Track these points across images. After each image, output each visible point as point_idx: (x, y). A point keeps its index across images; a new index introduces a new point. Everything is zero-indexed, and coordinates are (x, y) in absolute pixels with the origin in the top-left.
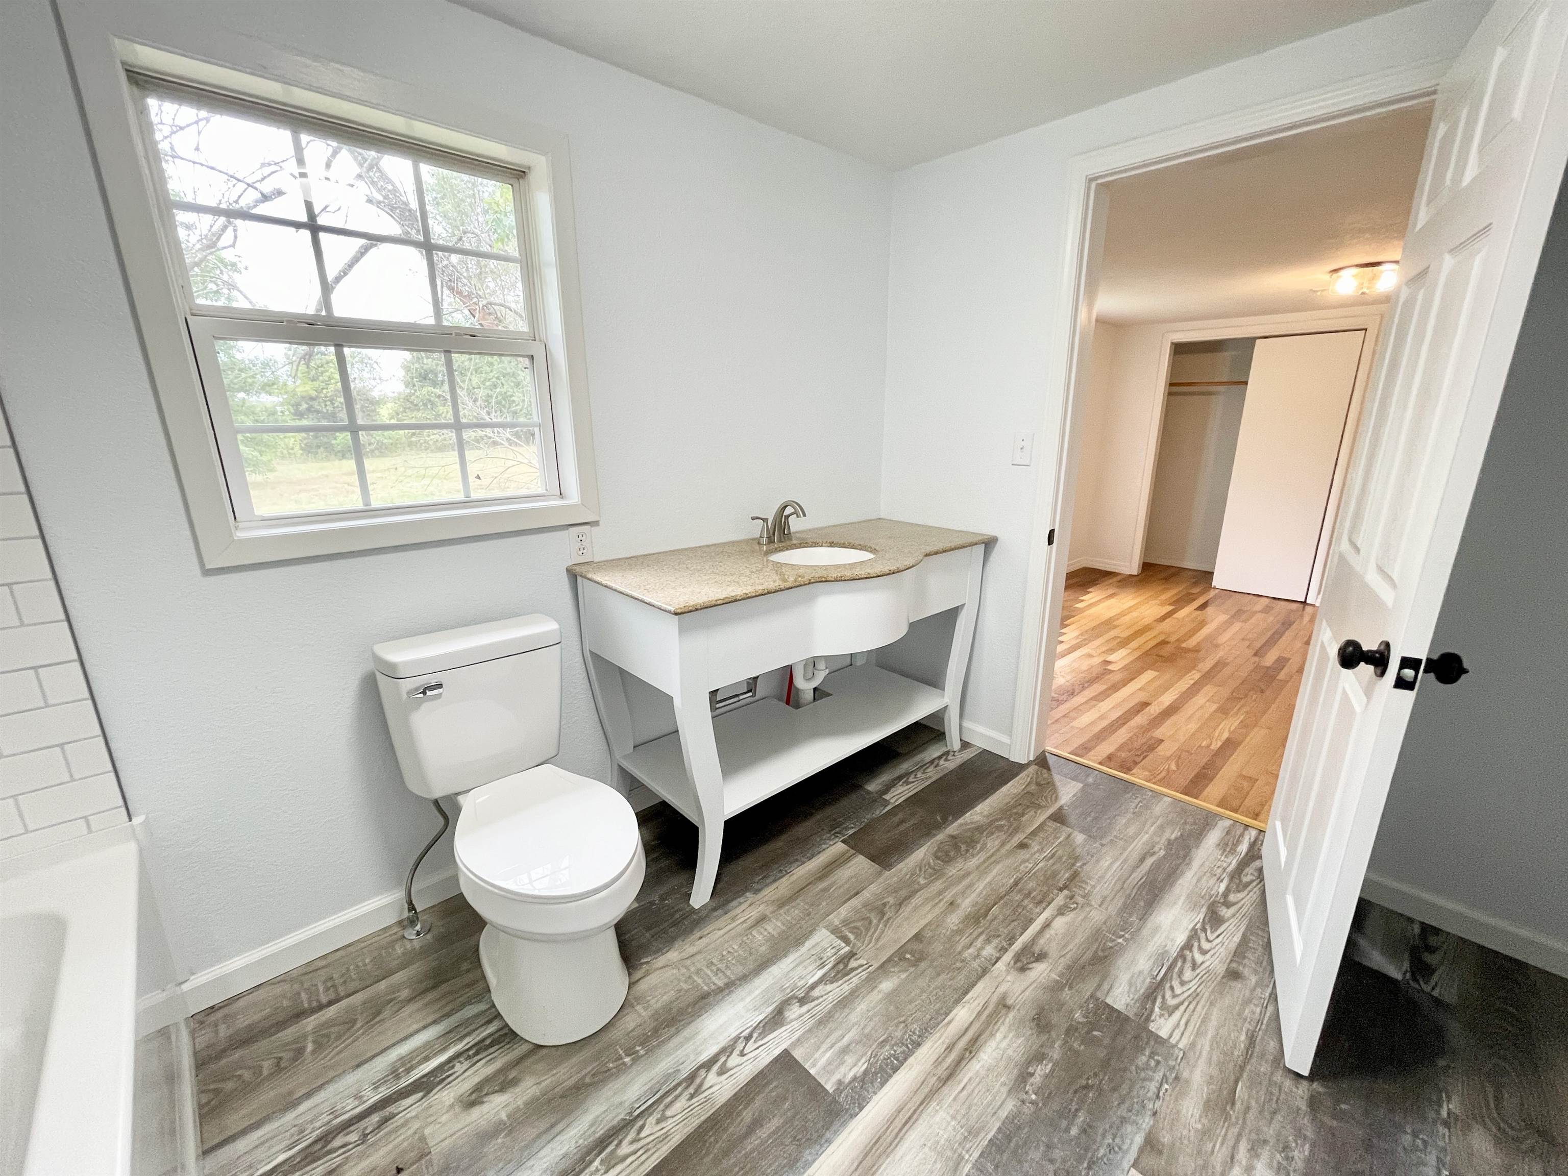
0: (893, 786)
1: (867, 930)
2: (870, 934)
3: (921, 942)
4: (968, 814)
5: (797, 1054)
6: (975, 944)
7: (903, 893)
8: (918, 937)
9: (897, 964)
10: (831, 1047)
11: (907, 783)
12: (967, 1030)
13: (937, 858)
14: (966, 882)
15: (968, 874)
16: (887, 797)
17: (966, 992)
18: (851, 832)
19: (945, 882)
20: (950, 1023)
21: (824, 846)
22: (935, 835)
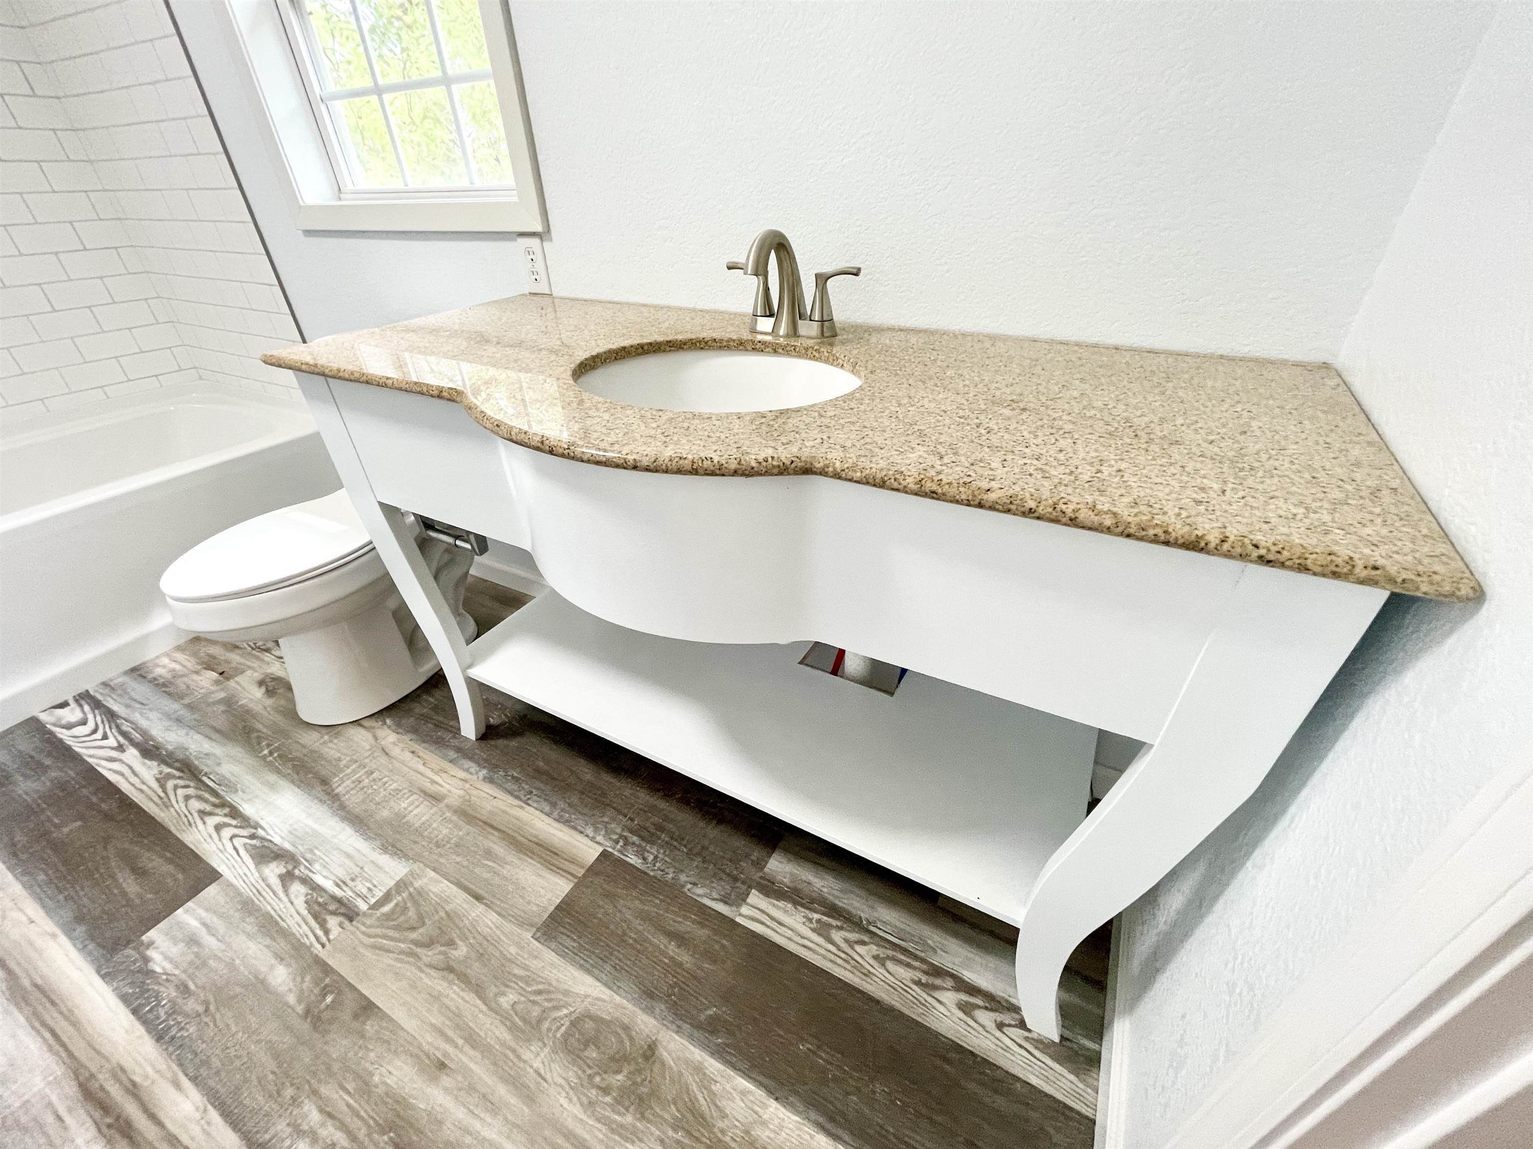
0: (795, 903)
1: (397, 928)
2: (391, 933)
3: (356, 1016)
4: (743, 1083)
5: (211, 891)
6: (329, 1123)
7: (476, 970)
8: (367, 1008)
9: (317, 984)
10: (205, 925)
11: (822, 930)
12: (153, 1117)
13: (575, 1023)
14: (502, 1091)
15: (529, 1098)
16: (755, 897)
17: (226, 1114)
18: (633, 859)
19: (503, 1044)
20: (177, 1085)
21: (590, 831)
22: (649, 1010)
